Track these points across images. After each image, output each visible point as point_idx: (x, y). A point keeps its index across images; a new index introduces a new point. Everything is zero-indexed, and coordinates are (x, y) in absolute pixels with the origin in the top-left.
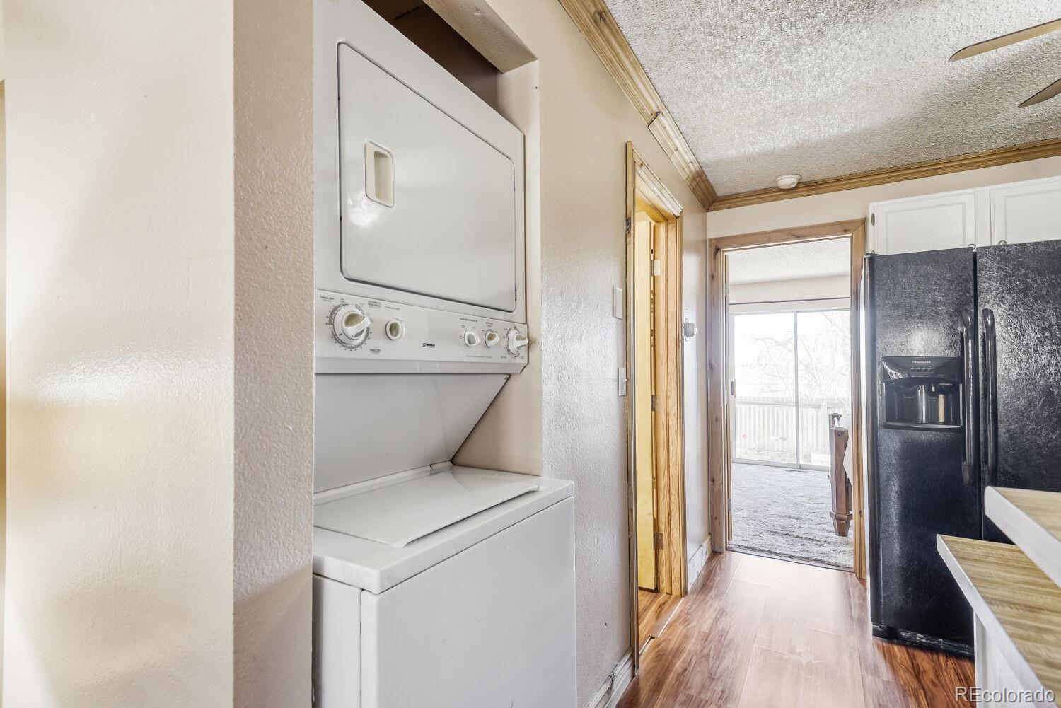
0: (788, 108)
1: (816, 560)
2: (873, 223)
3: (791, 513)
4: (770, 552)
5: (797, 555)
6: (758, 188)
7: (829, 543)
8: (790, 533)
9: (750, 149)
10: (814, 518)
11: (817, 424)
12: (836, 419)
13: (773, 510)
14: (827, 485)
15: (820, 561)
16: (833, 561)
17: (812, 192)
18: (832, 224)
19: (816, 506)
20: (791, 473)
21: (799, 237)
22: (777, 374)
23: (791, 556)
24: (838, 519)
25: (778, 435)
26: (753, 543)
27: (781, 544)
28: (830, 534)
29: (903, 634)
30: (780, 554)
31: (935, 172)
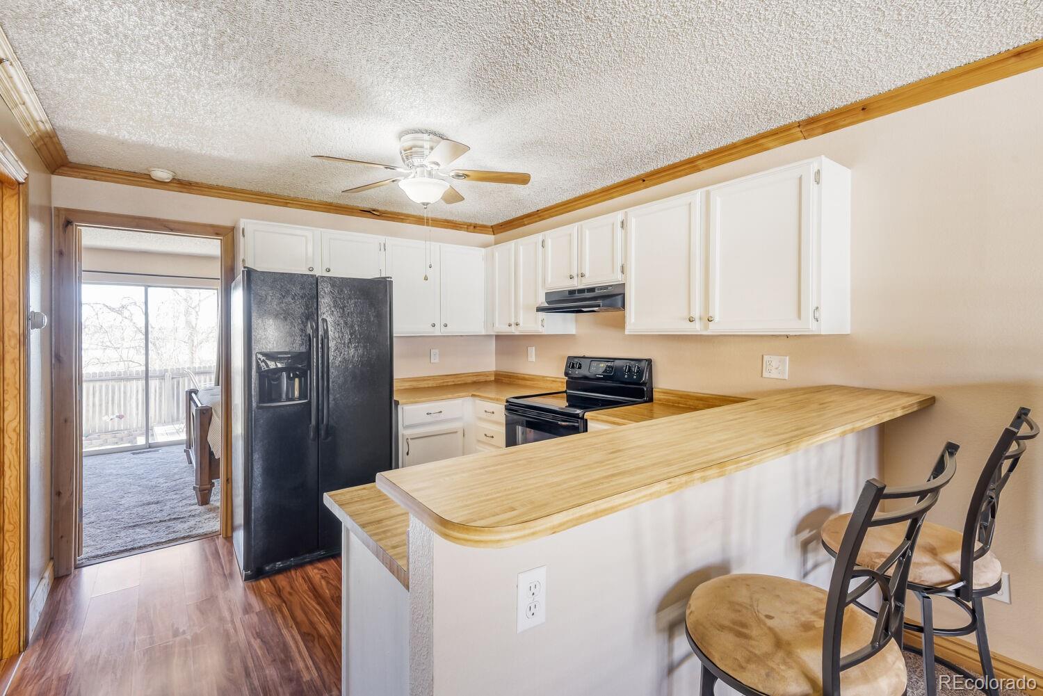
0: (175, 121)
1: (184, 538)
2: (244, 236)
3: (149, 499)
4: (133, 549)
5: (163, 540)
6: (125, 169)
7: (193, 516)
8: (152, 521)
9: (124, 135)
10: (174, 497)
11: (160, 396)
12: (193, 395)
13: (127, 501)
14: (181, 458)
15: (189, 537)
16: (201, 531)
17: (185, 190)
18: (205, 226)
19: (174, 483)
20: (141, 455)
21: (172, 230)
22: (109, 344)
23: (157, 544)
24: (201, 490)
25: (113, 414)
26: (111, 546)
27: (143, 535)
28: (193, 507)
29: (267, 568)
30: (145, 546)
31: (286, 204)
